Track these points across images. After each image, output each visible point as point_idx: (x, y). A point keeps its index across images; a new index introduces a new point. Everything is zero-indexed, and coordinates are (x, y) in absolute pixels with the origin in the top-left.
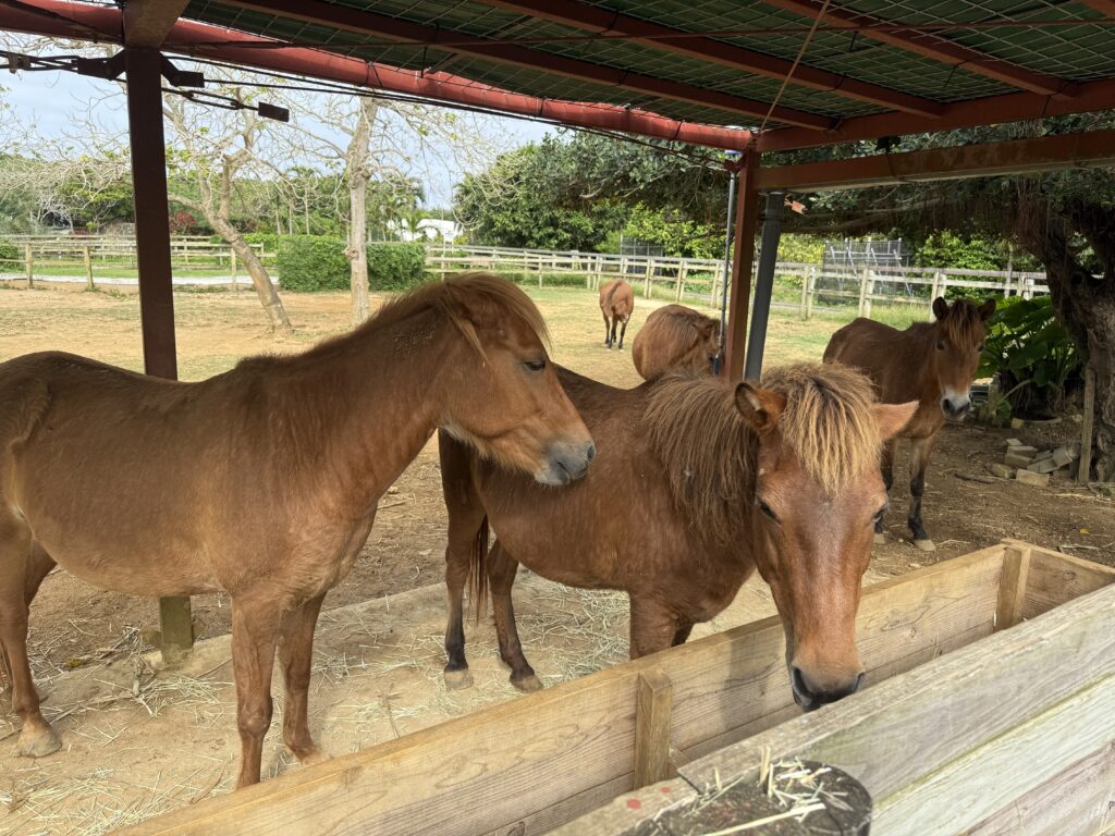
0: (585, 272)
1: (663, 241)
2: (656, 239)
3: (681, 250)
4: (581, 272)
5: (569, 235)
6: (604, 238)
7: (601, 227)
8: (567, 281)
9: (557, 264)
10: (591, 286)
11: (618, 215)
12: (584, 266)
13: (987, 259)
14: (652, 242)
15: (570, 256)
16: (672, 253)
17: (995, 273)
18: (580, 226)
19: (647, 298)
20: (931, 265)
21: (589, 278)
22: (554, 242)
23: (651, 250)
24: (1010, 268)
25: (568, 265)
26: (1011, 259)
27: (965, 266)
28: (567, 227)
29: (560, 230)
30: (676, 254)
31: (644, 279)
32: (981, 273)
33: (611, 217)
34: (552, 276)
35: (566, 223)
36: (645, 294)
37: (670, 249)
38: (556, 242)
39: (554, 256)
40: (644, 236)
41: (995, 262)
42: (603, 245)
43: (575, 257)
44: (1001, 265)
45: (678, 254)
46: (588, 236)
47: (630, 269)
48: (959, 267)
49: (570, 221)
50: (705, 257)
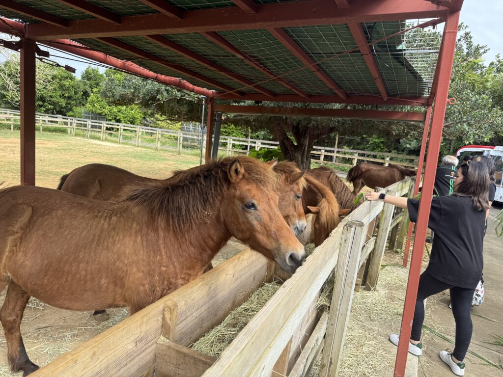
0: (67, 126)
1: (106, 114)
2: (102, 113)
3: (115, 119)
4: (65, 126)
5: (52, 107)
6: (71, 109)
7: (69, 104)
8: (56, 130)
9: (48, 121)
10: (71, 133)
11: (78, 99)
12: (66, 124)
13: (242, 134)
14: (100, 114)
15: (56, 118)
16: (110, 120)
17: (244, 139)
18: (58, 103)
19: (103, 141)
20: (223, 135)
21: (69, 129)
22: (43, 109)
23: (99, 117)
24: (249, 137)
25: (57, 122)
26: (250, 134)
27: (235, 136)
28: (51, 102)
29: (46, 104)
30: (112, 121)
31: (101, 132)
32: (241, 139)
33: (74, 100)
34: (47, 127)
35: (50, 101)
36: (102, 139)
37: (109, 118)
38: (44, 109)
39: (47, 117)
40: (96, 111)
41: (244, 135)
42: (71, 113)
43: (60, 118)
44: (247, 136)
45: (113, 121)
46: (62, 108)
47: (93, 127)
48: (233, 136)
49: (52, 100)
50: (127, 123)
